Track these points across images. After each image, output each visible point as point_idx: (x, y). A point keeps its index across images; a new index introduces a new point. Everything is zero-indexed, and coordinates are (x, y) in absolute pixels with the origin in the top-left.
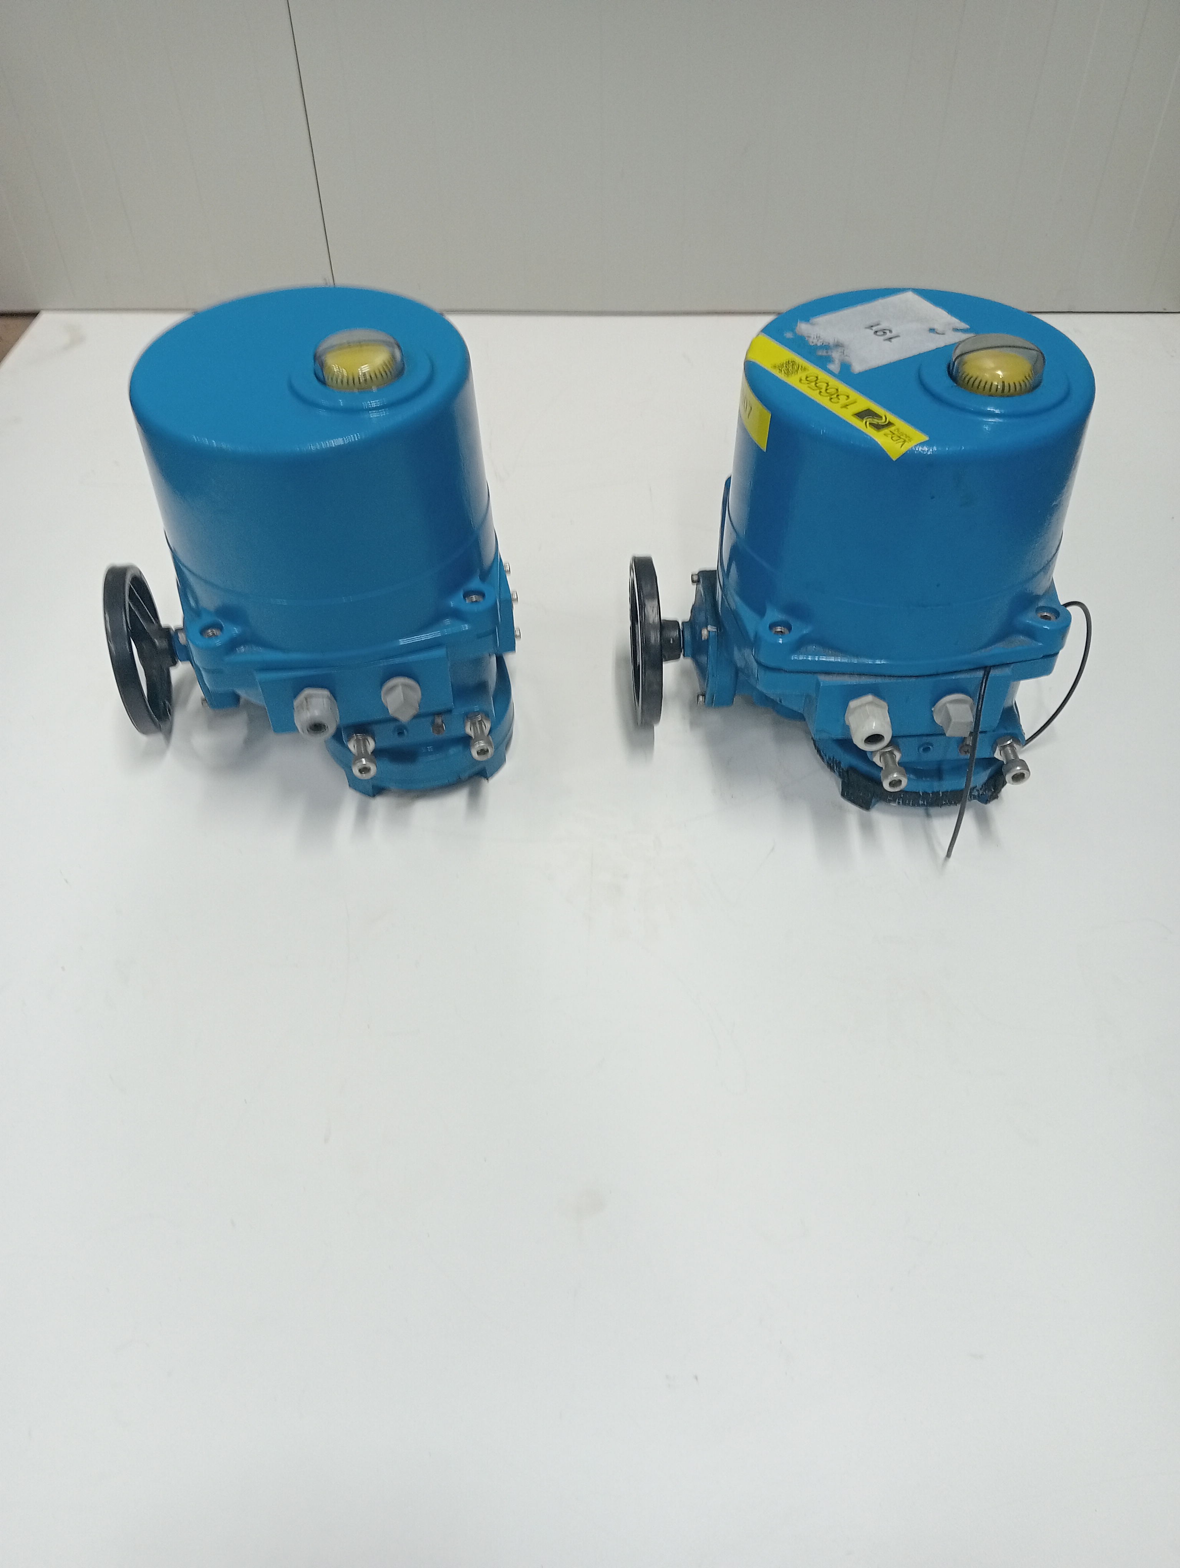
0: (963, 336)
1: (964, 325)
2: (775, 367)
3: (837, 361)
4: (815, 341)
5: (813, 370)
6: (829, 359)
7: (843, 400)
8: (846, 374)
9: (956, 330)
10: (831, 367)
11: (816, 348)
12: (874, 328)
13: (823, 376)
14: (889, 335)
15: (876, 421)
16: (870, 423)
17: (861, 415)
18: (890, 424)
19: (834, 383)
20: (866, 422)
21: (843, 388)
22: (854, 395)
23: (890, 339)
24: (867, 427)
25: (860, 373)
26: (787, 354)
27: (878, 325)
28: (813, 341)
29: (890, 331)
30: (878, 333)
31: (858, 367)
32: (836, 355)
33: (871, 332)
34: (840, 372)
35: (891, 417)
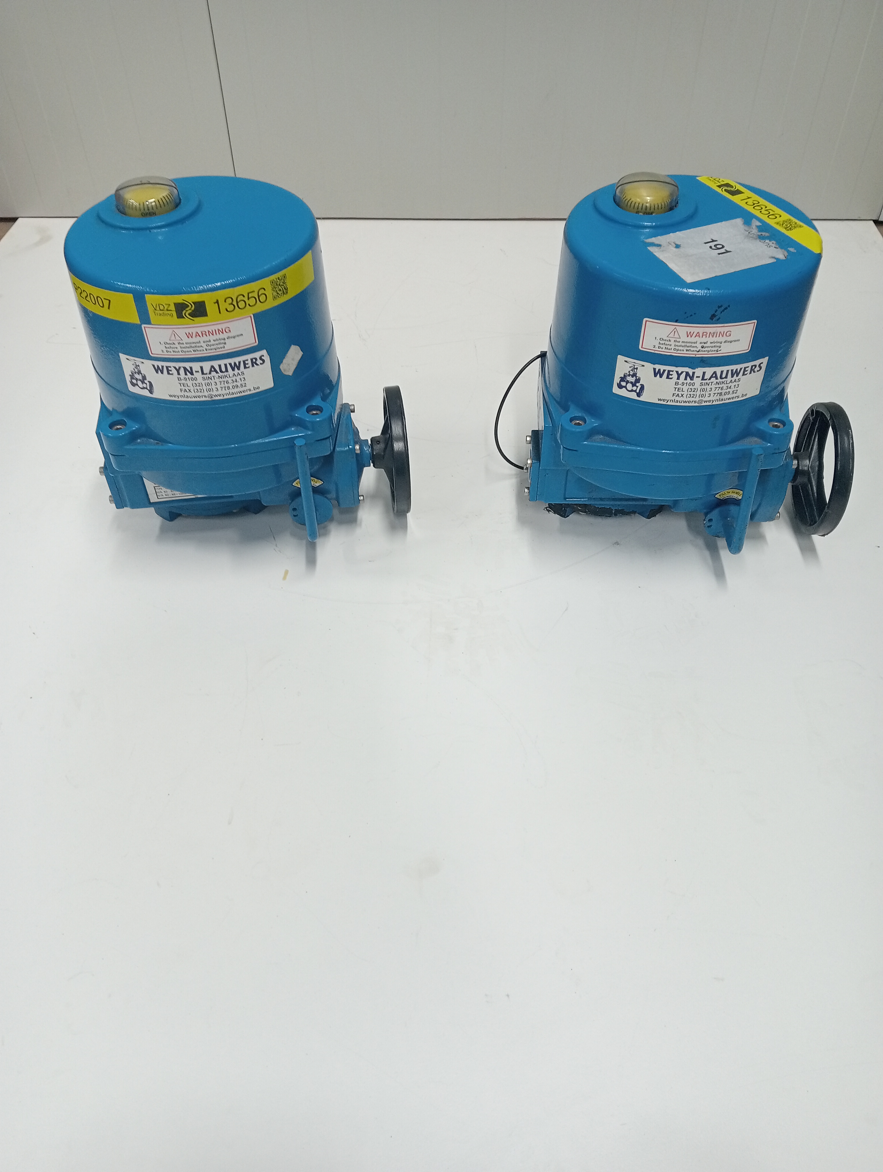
0: (653, 240)
1: (651, 249)
2: (800, 226)
3: (754, 227)
4: (771, 243)
5: (772, 222)
6: (760, 228)
7: (750, 201)
8: (748, 218)
9: (659, 246)
10: (759, 224)
11: (770, 238)
12: (723, 250)
13: (765, 218)
14: (712, 244)
15: (729, 189)
16: (733, 187)
17: (738, 192)
18: (719, 186)
19: (757, 213)
20: (735, 188)
21: (750, 209)
22: (742, 204)
23: (713, 241)
24: (735, 186)
25: (739, 218)
26: (792, 234)
27: (719, 254)
28: (773, 243)
29: (711, 247)
30: (721, 246)
31: (739, 221)
32: (755, 231)
33: (727, 248)
34: (751, 220)
35: (719, 190)
